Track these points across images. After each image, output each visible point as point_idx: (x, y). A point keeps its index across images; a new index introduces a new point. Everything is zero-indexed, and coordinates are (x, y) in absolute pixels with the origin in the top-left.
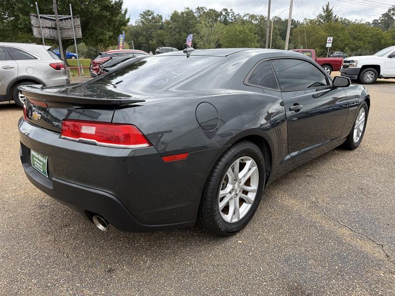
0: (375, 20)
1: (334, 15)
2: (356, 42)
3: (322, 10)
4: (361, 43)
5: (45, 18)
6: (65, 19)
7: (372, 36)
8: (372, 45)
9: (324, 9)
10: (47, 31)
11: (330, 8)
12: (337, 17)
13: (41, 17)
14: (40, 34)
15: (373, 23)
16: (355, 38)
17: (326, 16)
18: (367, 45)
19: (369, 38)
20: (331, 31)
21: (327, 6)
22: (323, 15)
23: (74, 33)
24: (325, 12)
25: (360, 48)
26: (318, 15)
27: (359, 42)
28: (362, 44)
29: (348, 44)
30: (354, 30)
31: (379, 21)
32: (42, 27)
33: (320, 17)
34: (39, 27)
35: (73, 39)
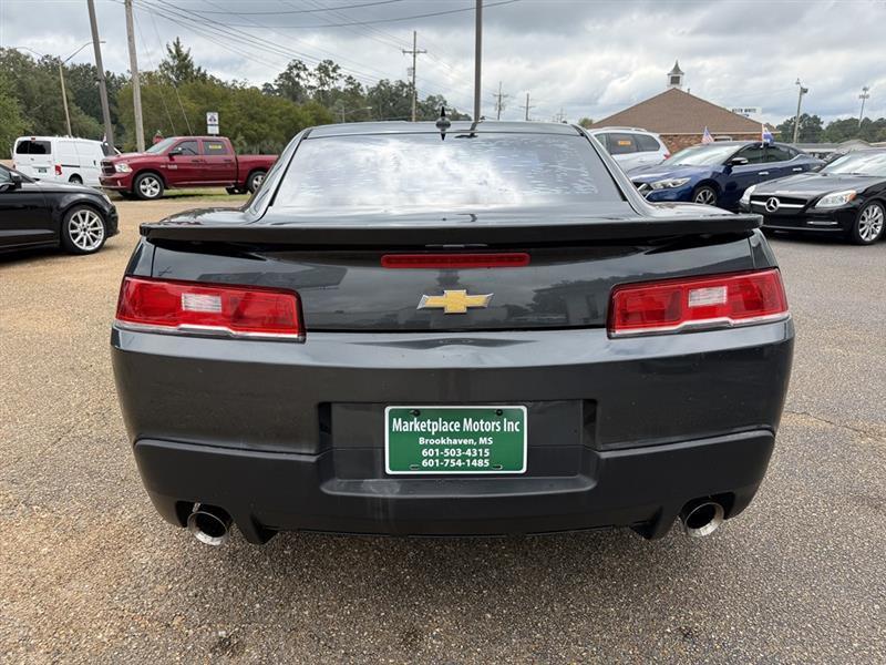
0: (266, 85)
1: (196, 67)
2: (256, 126)
3: (167, 52)
4: (265, 129)
7: (282, 114)
8: (284, 132)
9: (171, 52)
11: (184, 50)
12: (202, 71)
15: (264, 90)
16: (252, 118)
17: (179, 68)
18: (276, 133)
19: (277, 119)
20: (204, 100)
21: (177, 45)
22: (171, 64)
24: (174, 58)
25: (265, 138)
26: (161, 63)
27: (263, 126)
28: (268, 130)
29: (242, 130)
30: (246, 101)
31: (276, 87)
33: (167, 69)
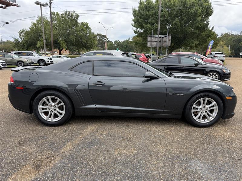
5: (155, 37)
6: (165, 37)
10: (155, 43)
13: (153, 37)
14: (151, 45)
23: (167, 44)
32: (153, 42)
34: (151, 42)
35: (166, 47)
